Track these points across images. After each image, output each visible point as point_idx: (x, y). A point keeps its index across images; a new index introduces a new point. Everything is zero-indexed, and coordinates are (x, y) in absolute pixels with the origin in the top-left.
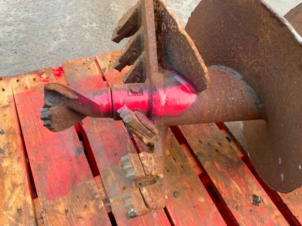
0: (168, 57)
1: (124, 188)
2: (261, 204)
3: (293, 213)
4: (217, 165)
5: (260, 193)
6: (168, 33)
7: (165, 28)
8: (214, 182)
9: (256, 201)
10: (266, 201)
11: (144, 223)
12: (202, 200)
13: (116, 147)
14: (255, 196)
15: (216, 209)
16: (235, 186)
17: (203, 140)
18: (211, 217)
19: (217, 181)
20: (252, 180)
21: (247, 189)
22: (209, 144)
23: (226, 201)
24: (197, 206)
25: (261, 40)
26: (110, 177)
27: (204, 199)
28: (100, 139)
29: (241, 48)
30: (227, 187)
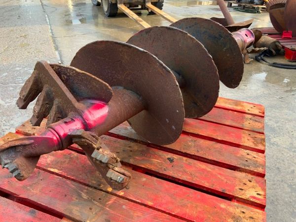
0: (76, 93)
1: (91, 209)
2: (174, 160)
3: (191, 154)
4: (137, 158)
5: (170, 155)
6: (69, 79)
7: (66, 77)
8: (143, 166)
9: (171, 160)
10: (175, 157)
11: (121, 216)
12: (144, 179)
13: (61, 191)
14: (168, 159)
15: (155, 178)
16: (155, 161)
17: (119, 151)
18: (156, 184)
19: (144, 165)
20: (161, 153)
21: (162, 158)
22: (124, 151)
23: (157, 171)
24: (144, 184)
25: (123, 61)
26: (74, 210)
27: (145, 178)
28: (44, 195)
29: (114, 72)
30: (151, 164)
